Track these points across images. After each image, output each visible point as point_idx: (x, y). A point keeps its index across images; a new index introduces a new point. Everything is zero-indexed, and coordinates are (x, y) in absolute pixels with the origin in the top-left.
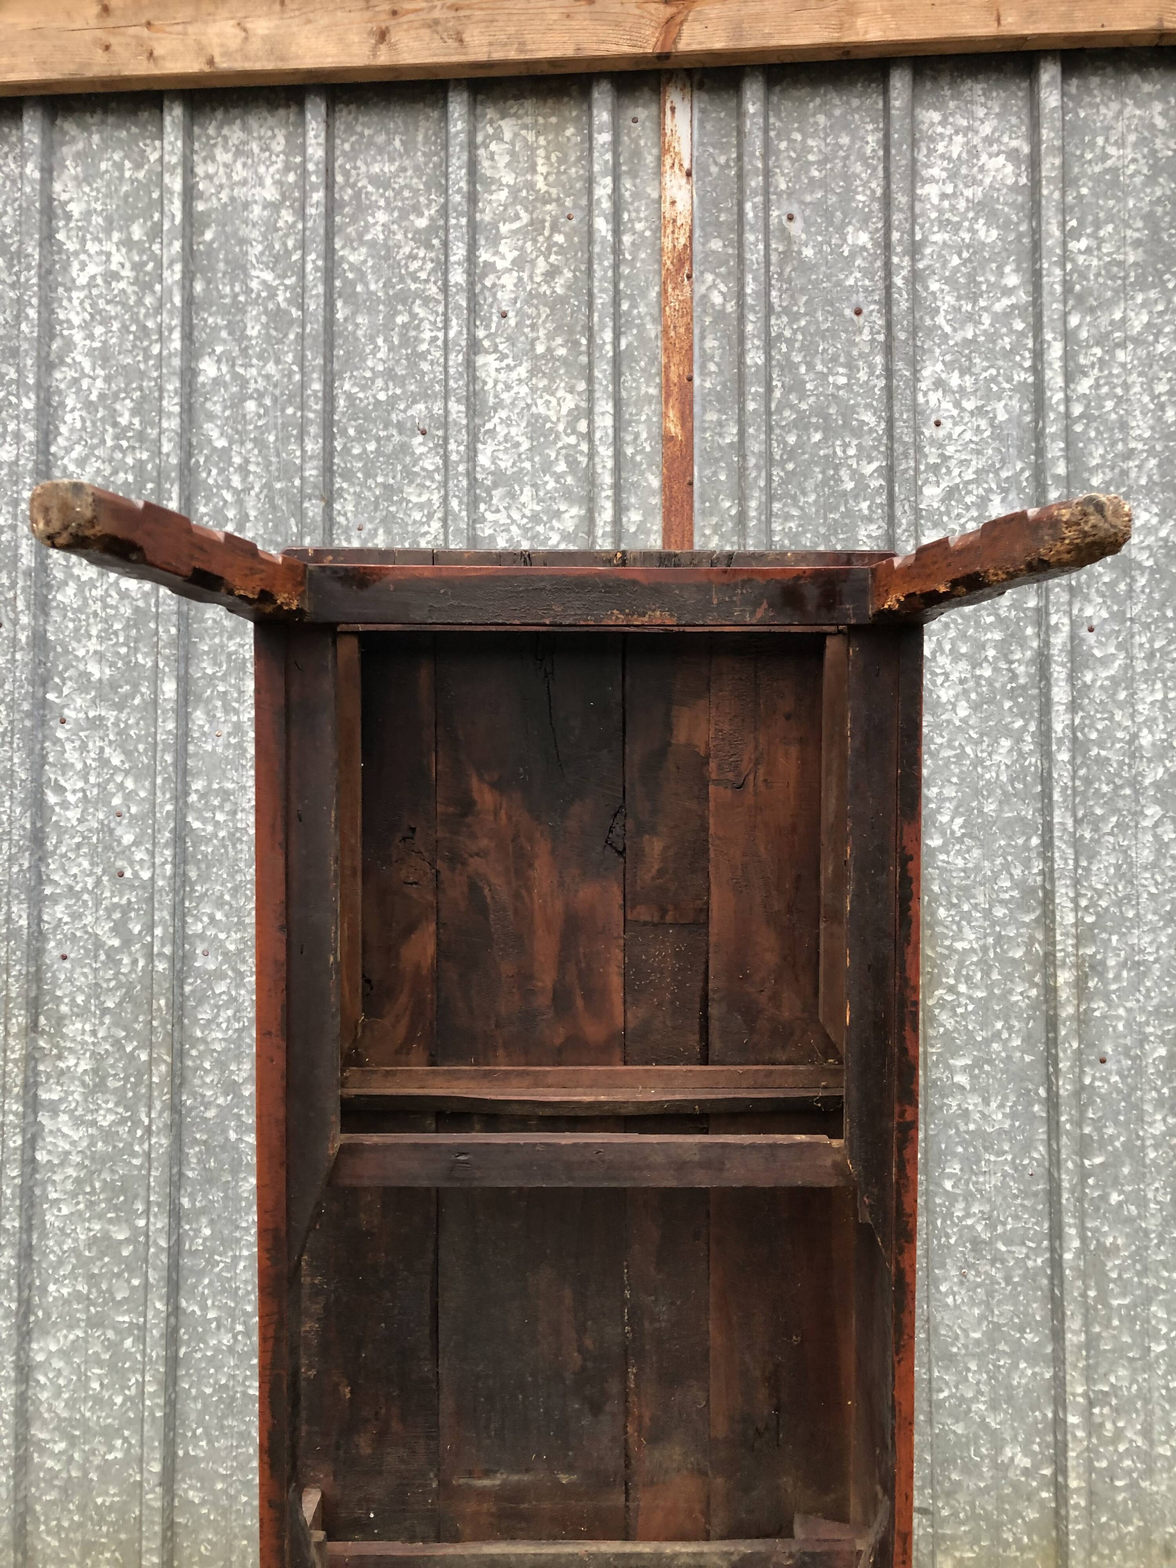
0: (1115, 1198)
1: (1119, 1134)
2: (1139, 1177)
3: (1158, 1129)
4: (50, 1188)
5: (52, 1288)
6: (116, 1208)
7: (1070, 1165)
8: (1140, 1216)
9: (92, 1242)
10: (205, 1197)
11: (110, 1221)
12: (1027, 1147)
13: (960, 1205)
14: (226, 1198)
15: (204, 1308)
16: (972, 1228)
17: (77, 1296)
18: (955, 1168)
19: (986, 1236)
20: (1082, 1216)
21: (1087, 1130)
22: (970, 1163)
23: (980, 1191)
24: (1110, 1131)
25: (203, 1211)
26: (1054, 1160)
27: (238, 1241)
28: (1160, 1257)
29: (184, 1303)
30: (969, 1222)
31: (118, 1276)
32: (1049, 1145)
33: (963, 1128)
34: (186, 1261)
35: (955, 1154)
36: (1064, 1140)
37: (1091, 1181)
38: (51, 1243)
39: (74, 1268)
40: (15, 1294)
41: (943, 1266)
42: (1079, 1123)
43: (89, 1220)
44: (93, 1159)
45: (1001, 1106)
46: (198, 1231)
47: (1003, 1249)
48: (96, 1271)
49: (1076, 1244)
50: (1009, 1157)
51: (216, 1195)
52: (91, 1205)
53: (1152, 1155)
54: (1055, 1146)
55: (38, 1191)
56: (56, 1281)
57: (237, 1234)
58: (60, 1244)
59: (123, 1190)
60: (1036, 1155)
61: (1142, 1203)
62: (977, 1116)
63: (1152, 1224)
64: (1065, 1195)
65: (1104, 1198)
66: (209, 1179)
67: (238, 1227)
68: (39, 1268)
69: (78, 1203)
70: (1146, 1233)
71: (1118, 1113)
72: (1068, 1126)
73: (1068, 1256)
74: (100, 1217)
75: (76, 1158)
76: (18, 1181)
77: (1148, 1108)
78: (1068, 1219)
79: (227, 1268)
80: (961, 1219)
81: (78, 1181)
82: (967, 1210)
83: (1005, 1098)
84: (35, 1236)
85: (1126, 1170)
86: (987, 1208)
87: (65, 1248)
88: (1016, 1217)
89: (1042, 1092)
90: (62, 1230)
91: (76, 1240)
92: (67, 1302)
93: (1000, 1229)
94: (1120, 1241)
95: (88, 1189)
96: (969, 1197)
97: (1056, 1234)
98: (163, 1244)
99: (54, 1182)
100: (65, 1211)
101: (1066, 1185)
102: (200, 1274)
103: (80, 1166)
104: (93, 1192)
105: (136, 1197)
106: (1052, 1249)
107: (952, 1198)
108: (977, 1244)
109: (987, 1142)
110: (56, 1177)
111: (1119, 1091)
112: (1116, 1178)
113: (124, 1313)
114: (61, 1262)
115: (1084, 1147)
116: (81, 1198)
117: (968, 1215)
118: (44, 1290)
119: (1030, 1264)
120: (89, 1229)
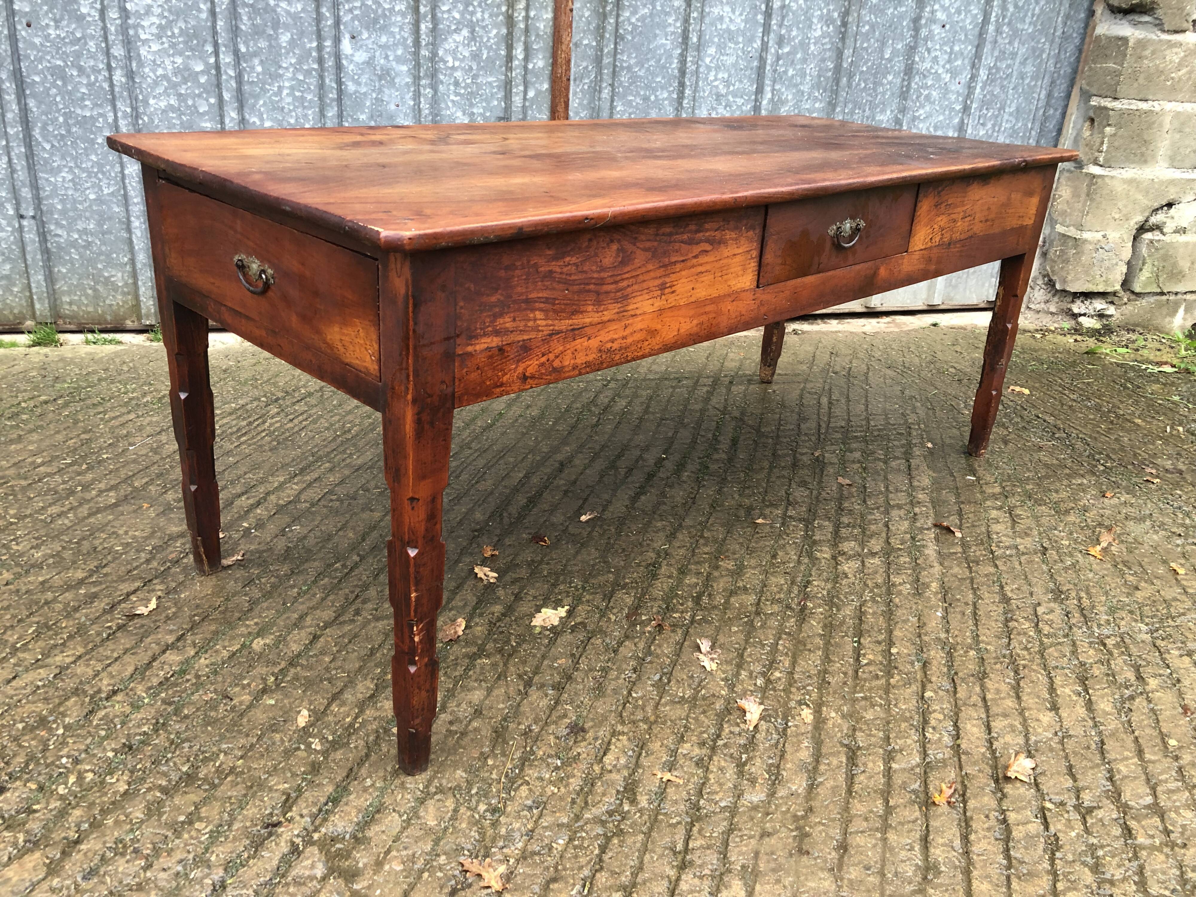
0: (791, 72)
1: (798, 36)
2: (804, 60)
3: (819, 33)
4: (140, 31)
5: (152, 101)
6: (192, 50)
7: (773, 50)
8: (801, 83)
9: (177, 71)
10: (255, 44)
11: (188, 57)
12: (751, 40)
13: (713, 73)
14: (270, 46)
15: (262, 120)
16: (717, 87)
17: (171, 108)
18: (712, 50)
19: (723, 91)
20: (774, 82)
21: (783, 31)
22: (721, 48)
23: (723, 65)
24: (794, 33)
25: (255, 54)
26: (765, 47)
27: (281, 76)
28: (807, 106)
29: (247, 116)
30: (716, 83)
31: (199, 96)
32: (763, 40)
33: (719, 27)
34: (246, 88)
35: (713, 43)
36: (772, 35)
37: (781, 62)
38: (147, 70)
39: (166, 89)
40: (128, 102)
41: (700, 107)
42: (780, 26)
43: (173, 55)
44: (170, 11)
45: (741, 15)
46: (253, 68)
47: (731, 99)
48: (183, 92)
49: (769, 95)
50: (741, 46)
51: (263, 44)
52: (173, 45)
53: (812, 47)
54: (766, 39)
55: (131, 32)
56: (154, 97)
57: (281, 72)
58: (154, 71)
59: (195, 36)
60: (755, 46)
61: (803, 75)
62: (727, 20)
63: (805, 88)
64: (768, 68)
65: (785, 72)
66: (257, 32)
67: (280, 67)
68: (141, 88)
69: (163, 43)
70: (803, 93)
71: (800, 22)
72: (775, 27)
73: (765, 102)
74: (181, 54)
75: (157, 11)
76: (118, 22)
77: (815, 20)
78: (767, 82)
79: (276, 94)
80: (712, 81)
81: (160, 27)
82: (716, 76)
83: (743, 10)
84: (134, 65)
85: (799, 56)
86: (726, 76)
87: (158, 73)
88: (741, 81)
89: (763, 7)
90: (154, 61)
91: (165, 69)
92: (164, 111)
93: (731, 88)
94: (790, 97)
95: (169, 33)
96: (718, 68)
97: (760, 91)
98: (232, 73)
99: (143, 27)
100: (155, 47)
101: (769, 61)
102: (257, 97)
103: (161, 16)
104: (173, 35)
105: (205, 41)
106: (756, 100)
107: (709, 68)
108: (719, 96)
109: (731, 36)
110: (145, 23)
111: (802, 10)
112: (793, 61)
113: (206, 121)
114: (156, 83)
115: (781, 41)
116: (164, 39)
117: (716, 79)
118: (146, 103)
119: (744, 108)
120: (174, 62)
